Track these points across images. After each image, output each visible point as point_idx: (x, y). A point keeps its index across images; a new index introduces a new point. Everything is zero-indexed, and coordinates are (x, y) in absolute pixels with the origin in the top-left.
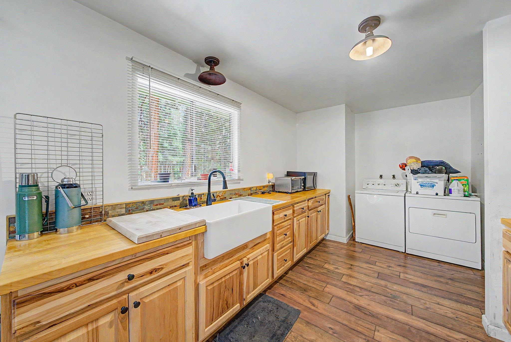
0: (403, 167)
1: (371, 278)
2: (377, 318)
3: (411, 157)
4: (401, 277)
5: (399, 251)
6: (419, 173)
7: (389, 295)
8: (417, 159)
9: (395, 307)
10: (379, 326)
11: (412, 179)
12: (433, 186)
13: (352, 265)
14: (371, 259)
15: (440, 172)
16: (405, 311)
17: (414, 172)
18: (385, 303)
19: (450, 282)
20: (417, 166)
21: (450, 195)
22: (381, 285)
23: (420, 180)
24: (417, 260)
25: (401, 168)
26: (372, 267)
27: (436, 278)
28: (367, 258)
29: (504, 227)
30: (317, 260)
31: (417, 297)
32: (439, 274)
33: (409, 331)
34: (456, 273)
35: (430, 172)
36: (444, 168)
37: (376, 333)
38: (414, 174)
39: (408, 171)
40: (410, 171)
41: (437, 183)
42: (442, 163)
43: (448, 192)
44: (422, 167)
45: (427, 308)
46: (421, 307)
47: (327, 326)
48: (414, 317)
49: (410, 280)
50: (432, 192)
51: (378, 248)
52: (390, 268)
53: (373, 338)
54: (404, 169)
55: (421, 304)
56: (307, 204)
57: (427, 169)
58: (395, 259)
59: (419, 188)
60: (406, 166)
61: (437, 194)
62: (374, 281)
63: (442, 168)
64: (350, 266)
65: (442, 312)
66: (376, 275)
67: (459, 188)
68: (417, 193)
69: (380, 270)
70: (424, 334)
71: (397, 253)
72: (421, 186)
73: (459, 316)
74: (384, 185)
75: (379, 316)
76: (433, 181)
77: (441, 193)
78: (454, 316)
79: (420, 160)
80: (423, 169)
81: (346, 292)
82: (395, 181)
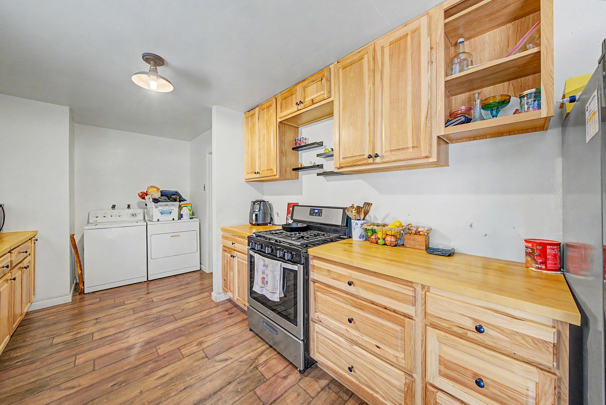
0: (143, 196)
1: (128, 317)
2: (153, 341)
3: (152, 187)
4: (154, 301)
5: (141, 282)
6: (160, 201)
7: (153, 319)
8: (158, 189)
9: (163, 324)
10: (158, 345)
11: (154, 207)
12: (171, 213)
13: (97, 319)
14: (117, 302)
15: (175, 200)
16: (171, 322)
17: (156, 201)
18: (154, 327)
19: (187, 286)
20: (158, 195)
21: (181, 218)
22: (141, 317)
23: (160, 208)
24: (160, 282)
25: (140, 197)
26: (124, 308)
27: (179, 288)
28: (113, 303)
29: (222, 233)
30: (32, 343)
31: (173, 307)
32: (179, 284)
33: (180, 331)
34: (188, 278)
35: (169, 201)
36: (178, 197)
37: (159, 351)
38: (155, 203)
39: (148, 200)
40: (151, 200)
41: (173, 210)
42: (176, 193)
43: (181, 216)
44: (161, 196)
45: (183, 309)
46: (179, 311)
47: (107, 388)
48: (178, 321)
49: (163, 299)
50: (170, 217)
51: (119, 288)
52: (141, 300)
53: (159, 356)
54: (144, 198)
55: (179, 310)
56: (9, 259)
57: (166, 198)
58: (142, 290)
59: (158, 216)
60: (147, 194)
61: (173, 219)
62: (133, 317)
63: (177, 197)
64: (95, 321)
65: (192, 306)
66: (132, 312)
67: (187, 213)
68: (158, 220)
69: (132, 306)
70: (189, 326)
71: (140, 285)
72: (161, 213)
73: (201, 302)
74: (119, 216)
75: (153, 339)
76: (170, 208)
77: (176, 218)
78: (198, 304)
79: (159, 189)
80: (163, 197)
81: (109, 346)
82: (131, 211)
